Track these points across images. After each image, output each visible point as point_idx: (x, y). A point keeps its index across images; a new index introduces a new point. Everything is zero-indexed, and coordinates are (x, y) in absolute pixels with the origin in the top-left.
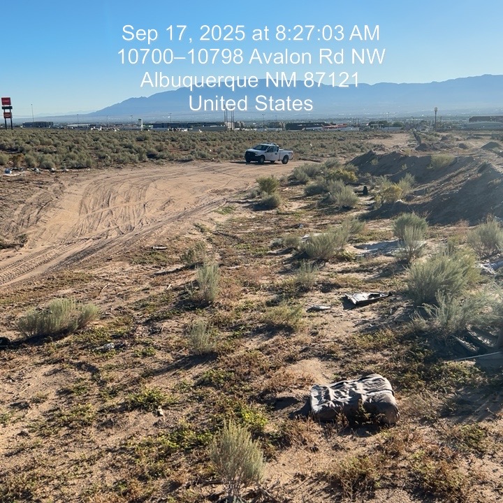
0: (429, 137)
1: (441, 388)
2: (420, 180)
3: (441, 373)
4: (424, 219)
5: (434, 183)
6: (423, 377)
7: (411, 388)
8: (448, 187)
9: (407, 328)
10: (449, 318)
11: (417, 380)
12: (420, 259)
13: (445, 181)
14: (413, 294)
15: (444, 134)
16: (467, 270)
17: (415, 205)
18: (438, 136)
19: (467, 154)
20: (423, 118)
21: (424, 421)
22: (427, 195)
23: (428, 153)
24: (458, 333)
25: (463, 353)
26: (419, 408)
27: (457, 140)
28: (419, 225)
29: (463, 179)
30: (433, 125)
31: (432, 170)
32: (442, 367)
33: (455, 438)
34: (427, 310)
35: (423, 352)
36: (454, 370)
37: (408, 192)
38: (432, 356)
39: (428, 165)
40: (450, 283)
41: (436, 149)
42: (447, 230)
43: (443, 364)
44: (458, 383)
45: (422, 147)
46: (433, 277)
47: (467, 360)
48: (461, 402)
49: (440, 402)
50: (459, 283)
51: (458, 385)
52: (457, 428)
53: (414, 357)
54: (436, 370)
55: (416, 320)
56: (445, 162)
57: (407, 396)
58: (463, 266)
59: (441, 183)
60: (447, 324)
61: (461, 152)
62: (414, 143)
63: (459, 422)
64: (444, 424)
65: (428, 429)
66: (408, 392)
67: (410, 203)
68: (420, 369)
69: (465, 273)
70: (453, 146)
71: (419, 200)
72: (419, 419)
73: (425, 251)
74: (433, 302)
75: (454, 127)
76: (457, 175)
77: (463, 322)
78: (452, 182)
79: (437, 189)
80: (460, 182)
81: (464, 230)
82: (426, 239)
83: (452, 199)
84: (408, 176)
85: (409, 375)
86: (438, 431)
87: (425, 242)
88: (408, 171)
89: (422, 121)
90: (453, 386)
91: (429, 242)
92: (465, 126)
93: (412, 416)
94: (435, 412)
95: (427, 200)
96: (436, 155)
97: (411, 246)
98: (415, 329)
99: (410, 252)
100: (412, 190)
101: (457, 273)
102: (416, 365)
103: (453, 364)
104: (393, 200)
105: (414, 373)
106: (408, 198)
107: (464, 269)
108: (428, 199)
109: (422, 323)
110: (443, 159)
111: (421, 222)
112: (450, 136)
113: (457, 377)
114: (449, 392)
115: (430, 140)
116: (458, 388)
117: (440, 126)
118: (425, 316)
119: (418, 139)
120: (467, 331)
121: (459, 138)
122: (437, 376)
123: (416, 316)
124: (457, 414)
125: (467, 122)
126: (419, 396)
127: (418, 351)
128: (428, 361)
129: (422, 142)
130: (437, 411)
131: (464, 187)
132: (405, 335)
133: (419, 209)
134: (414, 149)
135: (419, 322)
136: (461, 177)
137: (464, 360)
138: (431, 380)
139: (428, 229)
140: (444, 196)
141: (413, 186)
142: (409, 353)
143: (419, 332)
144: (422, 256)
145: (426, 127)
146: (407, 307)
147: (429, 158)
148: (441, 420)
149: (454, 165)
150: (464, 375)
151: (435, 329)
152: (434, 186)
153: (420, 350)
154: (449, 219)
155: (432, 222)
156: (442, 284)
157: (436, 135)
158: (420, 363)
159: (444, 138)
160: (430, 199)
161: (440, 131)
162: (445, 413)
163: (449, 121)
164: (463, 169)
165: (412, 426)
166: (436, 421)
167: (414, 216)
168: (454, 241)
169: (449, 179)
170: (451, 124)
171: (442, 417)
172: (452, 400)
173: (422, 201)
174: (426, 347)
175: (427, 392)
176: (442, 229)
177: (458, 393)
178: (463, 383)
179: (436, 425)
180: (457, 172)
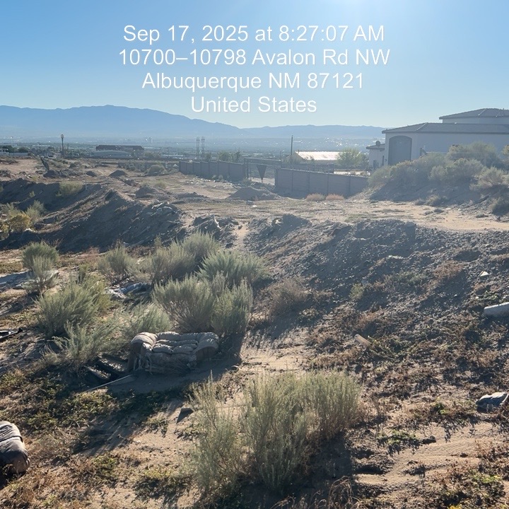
0: (57, 164)
1: (74, 422)
2: (49, 208)
3: (73, 407)
4: (54, 248)
5: (64, 211)
6: (55, 414)
7: (43, 429)
8: (78, 214)
9: (37, 365)
10: (80, 349)
11: (49, 419)
12: (52, 289)
13: (74, 209)
14: (44, 327)
15: (73, 162)
16: (97, 297)
17: (45, 233)
18: (67, 163)
19: (95, 181)
20: (50, 144)
21: (57, 461)
22: (57, 223)
23: (57, 180)
24: (89, 363)
25: (94, 382)
26: (51, 449)
27: (86, 167)
28: (50, 255)
29: (92, 206)
30: (61, 152)
31: (61, 198)
32: (74, 401)
33: (88, 473)
34: (57, 343)
35: (54, 388)
36: (86, 402)
37: (37, 220)
38: (64, 391)
39: (57, 193)
40: (81, 312)
41: (65, 177)
42: (78, 258)
43: (75, 397)
44: (90, 414)
45: (50, 174)
46: (63, 308)
47: (99, 388)
48: (93, 433)
49: (73, 437)
50: (90, 311)
51: (91, 416)
52: (89, 462)
53: (46, 394)
54: (68, 405)
55: (47, 355)
56: (73, 189)
57: (39, 439)
58: (92, 295)
59: (71, 211)
60: (78, 354)
61: (89, 180)
62: (43, 170)
63: (92, 455)
64: (78, 461)
65: (61, 469)
66: (39, 433)
67: (40, 232)
68: (51, 406)
69: (95, 301)
70: (82, 174)
71: (49, 228)
72: (51, 460)
73: (56, 281)
74: (63, 333)
75: (82, 154)
76: (86, 202)
77: (93, 350)
78: (81, 209)
79: (67, 217)
80: (89, 210)
81: (95, 257)
82: (58, 268)
83: (83, 226)
84: (37, 204)
85: (39, 416)
86: (71, 469)
87: (56, 272)
88: (36, 198)
89: (50, 148)
90: (85, 418)
91: (61, 272)
92: (93, 154)
93: (43, 459)
94: (68, 450)
95: (57, 229)
96: (65, 183)
97: (41, 277)
98: (47, 364)
99: (41, 282)
100: (42, 219)
101: (86, 301)
102: (47, 403)
103: (85, 395)
104: (22, 229)
105: (45, 412)
106: (38, 227)
107: (94, 296)
108: (58, 227)
109: (54, 357)
110: (71, 187)
111: (51, 252)
112: (79, 163)
113: (89, 408)
114: (82, 425)
115: (58, 167)
116: (90, 419)
117: (68, 153)
118: (56, 349)
119: (46, 165)
120: (98, 358)
121: (88, 166)
122: (69, 410)
123: (46, 351)
124: (89, 446)
125: (94, 150)
126: (51, 436)
127: (49, 388)
128: (59, 397)
129: (51, 169)
130: (70, 447)
131: (93, 215)
132: (36, 373)
133: (49, 238)
134: (42, 175)
135: (50, 357)
136: (89, 205)
137: (96, 389)
138: (63, 416)
139: (58, 258)
140: (75, 224)
141: (42, 214)
142: (40, 392)
143: (51, 368)
144: (53, 287)
145: (53, 154)
146: (39, 342)
147: (57, 185)
148: (73, 456)
149: (83, 192)
150: (96, 405)
151: (66, 362)
152: (64, 214)
153: (51, 387)
154: (81, 247)
155: (63, 250)
156: (73, 313)
157: (64, 162)
158: (51, 401)
159: (72, 166)
160: (60, 227)
161: (68, 158)
162: (78, 448)
163: (76, 149)
164: (91, 196)
165: (43, 471)
166: (68, 459)
167: (44, 246)
168: (85, 268)
169: (78, 207)
170: (78, 152)
171: (75, 453)
172: (86, 433)
173: (52, 230)
174: (58, 382)
175: (60, 429)
176: (74, 257)
177: (90, 424)
178: (95, 413)
179: (68, 463)
180: (85, 200)
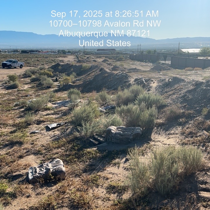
0: (82, 57)
1: (84, 160)
2: (78, 75)
3: (83, 154)
4: (79, 91)
5: (84, 76)
6: (77, 157)
7: (72, 162)
8: (89, 78)
9: (71, 137)
10: (87, 131)
11: (74, 159)
12: (78, 107)
13: (88, 75)
14: (74, 122)
15: (88, 56)
16: (95, 111)
17: (76, 85)
18: (86, 57)
19: (96, 64)
20: (79, 49)
21: (77, 176)
22: (81, 81)
23: (81, 64)
24: (90, 137)
25: (92, 145)
26: (75, 171)
27: (93, 58)
28: (78, 94)
29: (94, 74)
30: (83, 52)
31: (83, 71)
32: (84, 152)
33: (88, 181)
34: (78, 129)
35: (77, 146)
36: (89, 153)
37: (73, 80)
38: (81, 148)
39: (81, 69)
40: (88, 117)
41: (85, 62)
42: (88, 95)
43: (85, 151)
44: (90, 158)
45: (79, 61)
46: (81, 115)
47: (94, 147)
48: (91, 165)
49: (83, 166)
50: (91, 116)
51: (90, 159)
52: (89, 177)
53: (74, 149)
54: (82, 154)
55: (75, 133)
56: (87, 67)
57: (70, 166)
58: (92, 110)
59: (86, 76)
60: (86, 134)
61: (94, 64)
62: (77, 60)
63: (90, 174)
64: (85, 176)
65: (78, 179)
66: (71, 164)
67: (74, 84)
68: (76, 154)
70: (91, 61)
71: (78, 83)
72: (75, 175)
73: (80, 104)
74: (81, 125)
75: (92, 53)
76: (92, 73)
77: (92, 132)
78: (90, 75)
79: (84, 78)
80: (93, 76)
81: (95, 95)
82: (81, 99)
83: (90, 82)
84: (74, 73)
85: (71, 157)
86: (82, 179)
87: (80, 100)
88: (74, 71)
89: (79, 51)
90: (88, 159)
91: (82, 100)
92: (95, 53)
93: (72, 174)
94: (81, 171)
95: (81, 83)
96: (84, 65)
97: (74, 102)
98: (75, 137)
99: (74, 105)
100: (75, 79)
101: (90, 112)
102: (74, 152)
103: (88, 150)
104: (68, 83)
105: (73, 156)
106: (74, 82)
108: (81, 82)
109: (77, 134)
110: (87, 66)
111: (78, 92)
112: (90, 57)
113: (90, 155)
114: (87, 162)
115: (82, 58)
116: (90, 160)
117: (86, 52)
118: (78, 131)
119: (78, 58)
120: (94, 135)
121: (94, 58)
122: (82, 156)
123: (74, 132)
124: (89, 170)
125: (96, 51)
126: (75, 166)
127: (75, 146)
128: (79, 150)
129: (79, 59)
130: (82, 170)
131: (94, 78)
132: (71, 140)
133: (78, 87)
134: (76, 62)
135: (76, 134)
136: (93, 74)
137: (93, 148)
138: (80, 158)
139: (81, 95)
140: (87, 81)
141: (75, 77)
142: (71, 148)
143: (76, 138)
144: (79, 106)
145: (80, 53)
146: (72, 128)
147: (81, 66)
148: (83, 174)
149: (91, 68)
150: (93, 154)
151: (82, 136)
152: (83, 77)
153: (76, 146)
154: (89, 91)
155: (83, 92)
156: (85, 117)
157: (84, 56)
158: (75, 151)
159: (88, 58)
160: (82, 83)
161: (86, 55)
162: (85, 171)
163: (89, 51)
164: (94, 70)
165: (71, 179)
166: (81, 175)
167: (76, 90)
168: (91, 99)
169: (89, 75)
170: (90, 52)
172: (88, 165)
173: (79, 84)
174: (78, 144)
175: (78, 163)
176: (87, 95)
177: (90, 162)
178: (92, 158)
179: (81, 177)
180: (92, 72)
